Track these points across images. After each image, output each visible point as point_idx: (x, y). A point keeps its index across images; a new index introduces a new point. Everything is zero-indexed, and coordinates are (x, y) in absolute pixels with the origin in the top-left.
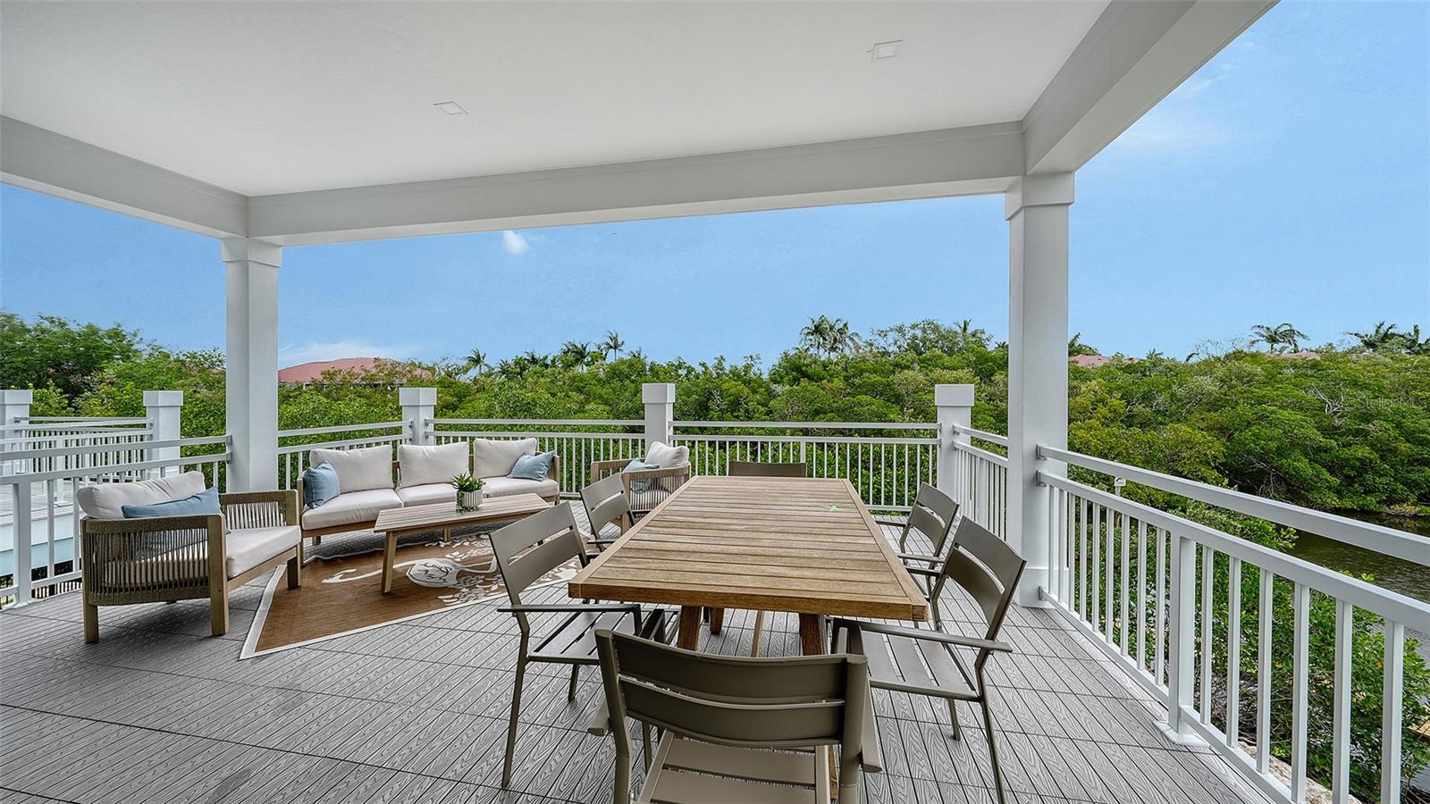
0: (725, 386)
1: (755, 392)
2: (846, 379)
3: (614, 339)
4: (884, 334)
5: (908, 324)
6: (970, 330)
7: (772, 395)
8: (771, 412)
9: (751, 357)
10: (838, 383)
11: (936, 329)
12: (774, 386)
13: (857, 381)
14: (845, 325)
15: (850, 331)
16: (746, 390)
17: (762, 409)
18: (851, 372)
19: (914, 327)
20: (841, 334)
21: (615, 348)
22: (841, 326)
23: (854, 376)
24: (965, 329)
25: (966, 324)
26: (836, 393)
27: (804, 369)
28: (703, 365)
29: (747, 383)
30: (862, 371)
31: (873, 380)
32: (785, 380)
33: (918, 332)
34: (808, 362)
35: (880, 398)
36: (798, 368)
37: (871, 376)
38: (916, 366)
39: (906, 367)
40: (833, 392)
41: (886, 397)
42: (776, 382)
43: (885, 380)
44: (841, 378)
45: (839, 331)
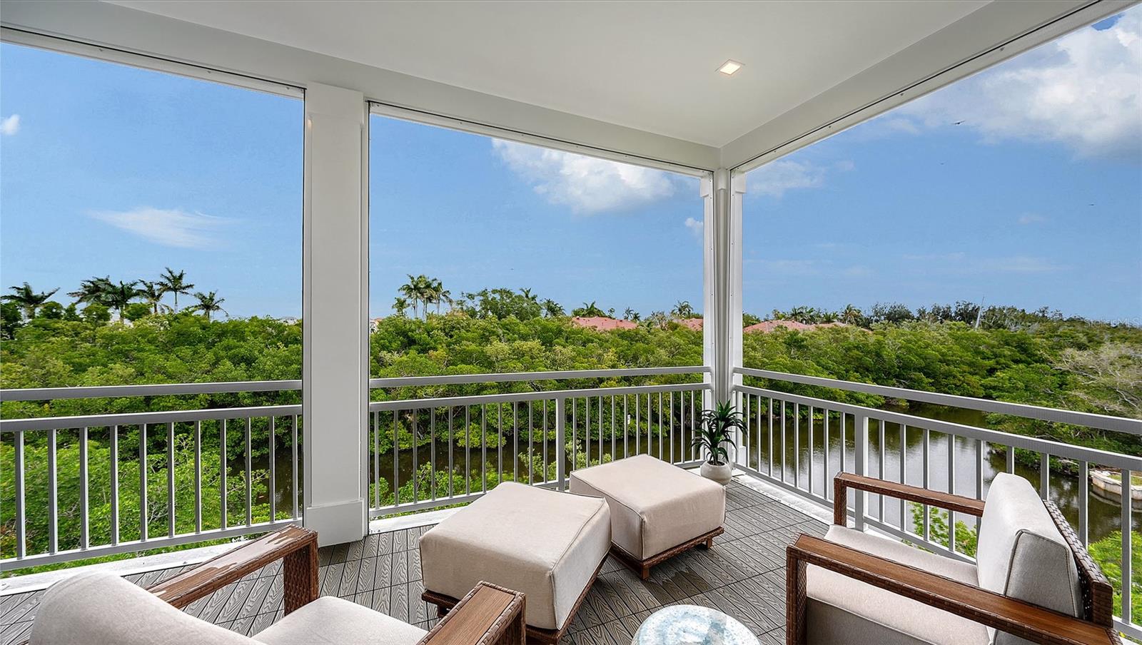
4: (471, 297)
5: (489, 289)
6: (530, 296)
11: (509, 293)
12: (383, 353)
14: (440, 284)
19: (494, 292)
20: (436, 294)
22: (436, 285)
24: (528, 294)
25: (529, 291)
27: (410, 334)
31: (470, 348)
32: (394, 345)
33: (498, 296)
34: (413, 327)
35: (477, 365)
36: (404, 334)
37: (468, 343)
38: (500, 332)
39: (494, 333)
40: (438, 360)
41: (481, 364)
42: (383, 348)
43: (479, 348)
44: (444, 345)
45: (434, 289)
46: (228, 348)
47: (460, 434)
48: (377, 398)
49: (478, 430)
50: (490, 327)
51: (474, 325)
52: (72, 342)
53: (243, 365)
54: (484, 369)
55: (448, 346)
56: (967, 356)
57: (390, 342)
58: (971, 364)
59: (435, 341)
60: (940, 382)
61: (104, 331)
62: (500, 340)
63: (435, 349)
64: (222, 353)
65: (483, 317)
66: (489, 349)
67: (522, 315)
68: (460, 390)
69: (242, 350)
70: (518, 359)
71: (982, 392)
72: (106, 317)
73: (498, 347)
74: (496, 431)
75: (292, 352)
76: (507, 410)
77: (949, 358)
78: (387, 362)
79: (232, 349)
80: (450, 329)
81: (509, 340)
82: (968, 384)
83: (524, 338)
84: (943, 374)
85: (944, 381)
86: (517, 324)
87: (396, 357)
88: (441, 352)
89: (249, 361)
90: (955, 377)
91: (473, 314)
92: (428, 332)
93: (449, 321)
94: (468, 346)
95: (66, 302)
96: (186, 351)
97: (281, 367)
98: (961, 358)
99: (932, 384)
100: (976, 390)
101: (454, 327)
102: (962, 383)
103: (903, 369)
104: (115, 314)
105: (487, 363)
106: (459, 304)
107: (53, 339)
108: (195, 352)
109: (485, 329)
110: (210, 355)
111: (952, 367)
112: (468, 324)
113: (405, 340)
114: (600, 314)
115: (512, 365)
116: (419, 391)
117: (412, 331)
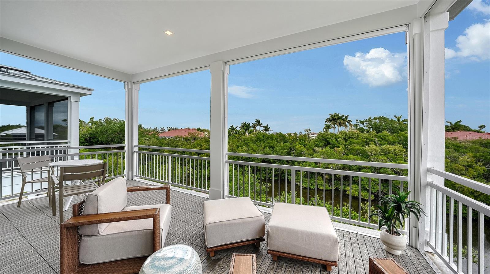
4: (362, 122)
5: (373, 118)
12: (316, 148)
14: (347, 117)
19: (375, 119)
25: (399, 117)
27: (328, 140)
31: (357, 147)
32: (321, 144)
33: (378, 121)
34: (329, 137)
35: (360, 156)
36: (325, 140)
37: (356, 145)
38: (376, 140)
39: (372, 140)
40: (340, 153)
41: (363, 156)
43: (361, 148)
44: (343, 145)
45: (343, 120)
46: (268, 143)
47: (348, 188)
48: (312, 166)
49: (357, 188)
50: (370, 137)
51: (361, 136)
52: (238, 140)
53: (271, 149)
54: (364, 158)
55: (345, 145)
57: (319, 143)
59: (339, 143)
61: (243, 137)
62: (376, 145)
63: (338, 147)
64: (267, 145)
65: (368, 132)
66: (367, 148)
67: (394, 131)
68: (350, 168)
69: (271, 144)
70: (385, 155)
72: (244, 133)
73: (372, 148)
74: (368, 190)
75: (285, 146)
76: (376, 182)
78: (317, 151)
79: (269, 143)
80: (347, 138)
81: (381, 144)
83: (392, 143)
86: (387, 136)
87: (320, 149)
88: (341, 149)
89: (273, 148)
91: (362, 130)
92: (336, 139)
93: (348, 134)
94: (355, 146)
95: (238, 129)
96: (258, 143)
97: (281, 150)
101: (350, 137)
104: (247, 133)
105: (366, 156)
106: (355, 126)
107: (235, 139)
108: (261, 144)
109: (367, 138)
110: (263, 145)
112: (358, 136)
113: (326, 142)
114: (466, 129)
115: (381, 158)
116: (329, 165)
117: (329, 138)
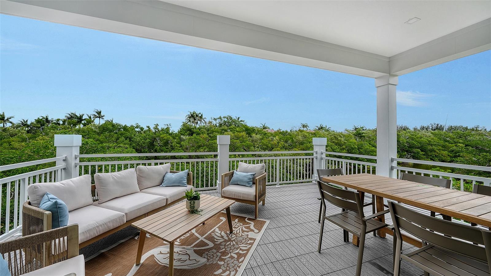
0: (162, 136)
1: (174, 138)
2: (208, 134)
3: (99, 113)
4: (215, 119)
6: (240, 120)
7: (181, 140)
8: (181, 146)
9: (167, 125)
10: (205, 136)
11: (231, 118)
12: (182, 136)
13: (211, 135)
14: (202, 115)
15: (203, 117)
16: (171, 138)
17: (178, 145)
18: (209, 132)
19: (224, 117)
20: (201, 118)
21: (99, 117)
22: (200, 115)
23: (211, 133)
24: (238, 119)
25: (239, 118)
26: (205, 139)
27: (192, 130)
28: (148, 127)
29: (170, 134)
30: (213, 132)
32: (186, 134)
36: (190, 130)
37: (216, 134)
38: (229, 130)
42: (182, 134)
50: (224, 128)
56: (441, 142)
57: (184, 133)
58: (443, 146)
59: (202, 133)
60: (428, 154)
63: (203, 135)
70: (238, 138)
71: (449, 159)
77: (432, 143)
78: (184, 139)
81: (233, 133)
82: (442, 155)
83: (239, 132)
84: (429, 150)
85: (430, 154)
86: (235, 128)
90: (435, 151)
92: (199, 130)
98: (438, 143)
99: (424, 155)
100: (446, 158)
102: (439, 155)
103: (410, 148)
111: (434, 147)
113: (191, 132)
